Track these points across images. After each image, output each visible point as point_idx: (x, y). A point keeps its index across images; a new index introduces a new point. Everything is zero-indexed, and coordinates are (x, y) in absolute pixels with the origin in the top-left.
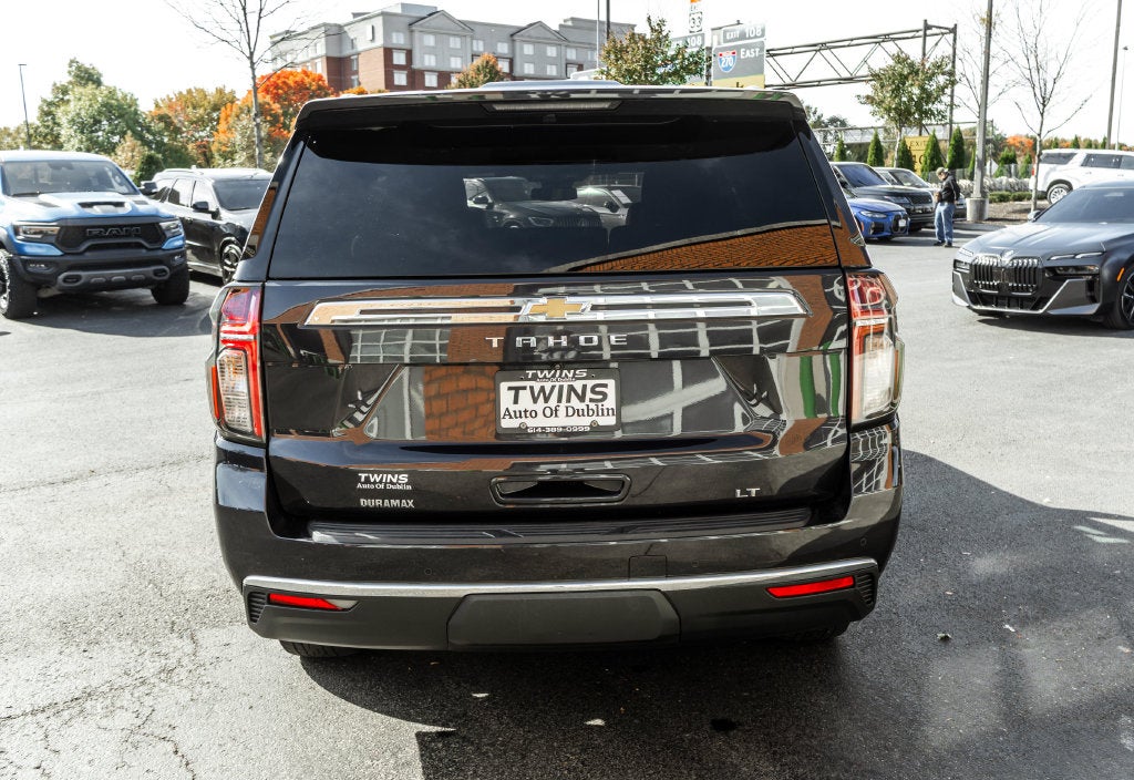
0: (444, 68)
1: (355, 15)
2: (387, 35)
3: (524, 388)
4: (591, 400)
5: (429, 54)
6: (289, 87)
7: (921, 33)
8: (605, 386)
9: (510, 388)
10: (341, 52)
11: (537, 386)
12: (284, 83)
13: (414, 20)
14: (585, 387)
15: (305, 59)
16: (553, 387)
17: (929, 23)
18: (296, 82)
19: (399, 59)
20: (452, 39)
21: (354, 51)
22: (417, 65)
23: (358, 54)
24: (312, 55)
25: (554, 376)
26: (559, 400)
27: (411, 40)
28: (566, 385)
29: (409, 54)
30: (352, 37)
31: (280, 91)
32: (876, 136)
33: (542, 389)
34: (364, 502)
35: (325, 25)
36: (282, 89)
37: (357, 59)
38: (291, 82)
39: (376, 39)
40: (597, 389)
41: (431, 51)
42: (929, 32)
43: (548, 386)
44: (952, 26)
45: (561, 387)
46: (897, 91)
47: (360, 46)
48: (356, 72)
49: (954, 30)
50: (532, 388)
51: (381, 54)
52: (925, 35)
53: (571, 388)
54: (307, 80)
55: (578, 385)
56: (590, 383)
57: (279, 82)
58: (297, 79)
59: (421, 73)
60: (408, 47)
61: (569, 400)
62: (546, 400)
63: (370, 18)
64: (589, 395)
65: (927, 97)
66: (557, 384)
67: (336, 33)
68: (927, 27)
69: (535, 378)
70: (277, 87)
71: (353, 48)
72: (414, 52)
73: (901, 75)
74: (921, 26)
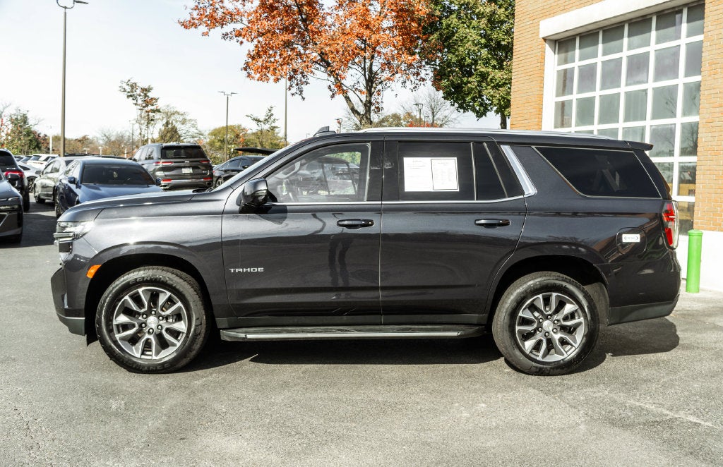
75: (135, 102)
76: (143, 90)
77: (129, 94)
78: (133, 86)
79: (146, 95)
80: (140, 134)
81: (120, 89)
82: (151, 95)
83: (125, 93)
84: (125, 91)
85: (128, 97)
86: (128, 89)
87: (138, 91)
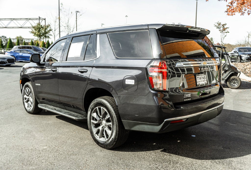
4: (204, 79)
7: (38, 19)
17: (40, 17)
25: (201, 75)
32: (32, 40)
34: (185, 100)
42: (40, 19)
44: (44, 18)
46: (39, 31)
49: (45, 19)
50: (199, 77)
52: (39, 20)
56: (204, 76)
65: (46, 33)
68: (40, 18)
73: (39, 28)
74: (38, 18)
75: (220, 30)
76: (223, 25)
77: (217, 27)
78: (219, 24)
79: (224, 27)
80: (221, 41)
81: (214, 25)
82: (225, 27)
83: (216, 27)
84: (216, 26)
85: (217, 28)
86: (217, 25)
87: (221, 26)
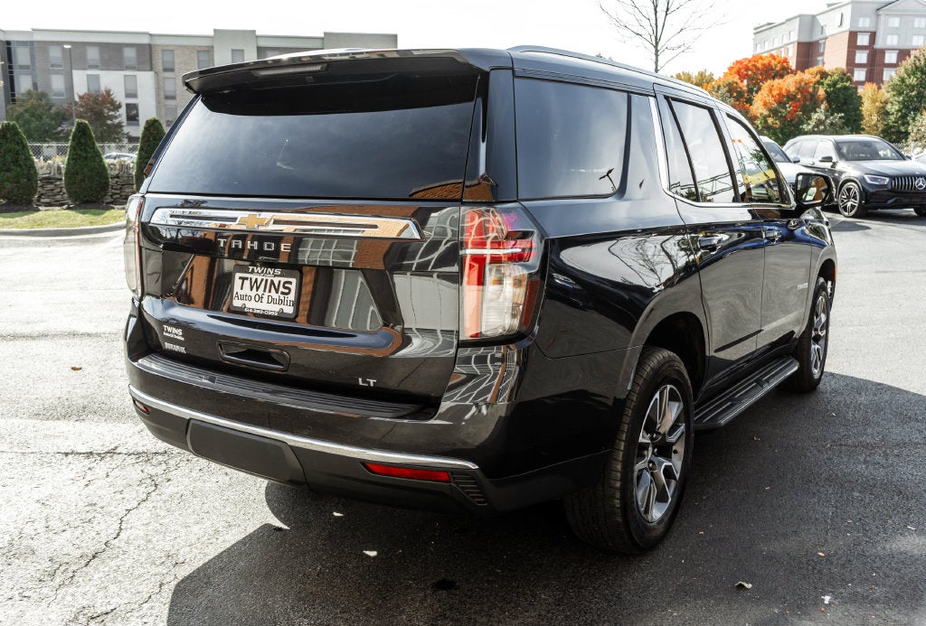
0: (905, 46)
1: (829, 5)
2: (854, 20)
3: (247, 279)
4: (283, 293)
5: (892, 34)
6: (757, 69)
8: (290, 283)
9: (240, 278)
10: (811, 38)
11: (254, 277)
12: (754, 65)
13: (883, 5)
14: (280, 282)
15: (780, 45)
16: (262, 280)
18: (764, 65)
19: (863, 40)
20: (917, 19)
21: (823, 36)
22: (879, 45)
23: (826, 38)
24: (785, 41)
25: (262, 272)
26: (265, 291)
27: (877, 23)
28: (269, 279)
29: (873, 36)
30: (822, 25)
31: (750, 73)
33: (256, 280)
34: (167, 345)
35: (800, 16)
36: (751, 70)
37: (825, 43)
38: (759, 65)
39: (843, 24)
40: (286, 285)
41: (895, 31)
43: (259, 278)
45: (267, 280)
47: (828, 32)
48: (822, 54)
50: (251, 279)
51: (846, 37)
53: (272, 282)
54: (773, 62)
55: (276, 280)
56: (283, 280)
57: (750, 65)
58: (765, 62)
59: (882, 52)
60: (873, 30)
61: (270, 292)
62: (258, 288)
63: (840, 7)
64: (281, 289)
66: (265, 278)
67: (810, 22)
69: (253, 272)
70: (747, 69)
71: (822, 33)
72: (878, 35)
